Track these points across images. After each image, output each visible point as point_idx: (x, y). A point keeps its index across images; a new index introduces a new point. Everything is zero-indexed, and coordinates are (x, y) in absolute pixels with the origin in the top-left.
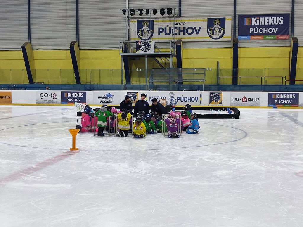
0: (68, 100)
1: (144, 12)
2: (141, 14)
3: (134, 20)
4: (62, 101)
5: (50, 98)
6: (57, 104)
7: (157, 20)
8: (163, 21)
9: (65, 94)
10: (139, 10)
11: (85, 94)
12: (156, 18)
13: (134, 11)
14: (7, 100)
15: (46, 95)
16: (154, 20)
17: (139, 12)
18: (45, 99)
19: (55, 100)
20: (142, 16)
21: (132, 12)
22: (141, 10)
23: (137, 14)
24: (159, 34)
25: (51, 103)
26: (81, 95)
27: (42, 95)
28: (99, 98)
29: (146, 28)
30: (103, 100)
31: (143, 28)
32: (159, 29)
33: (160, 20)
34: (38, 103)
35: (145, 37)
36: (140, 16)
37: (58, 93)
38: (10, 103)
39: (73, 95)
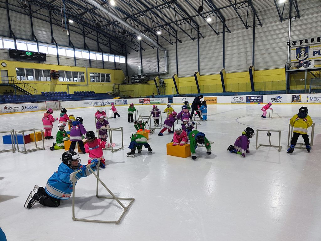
0: (250, 101)
1: (304, 42)
2: (301, 43)
3: (294, 48)
4: (247, 102)
5: (239, 100)
6: (244, 103)
7: (312, 46)
8: (317, 46)
9: (249, 97)
10: (300, 41)
11: (262, 97)
12: (312, 45)
13: (295, 42)
14: (214, 101)
15: (237, 98)
16: (310, 46)
17: (300, 42)
18: (236, 100)
19: (242, 101)
20: (301, 45)
21: (294, 43)
22: (301, 41)
23: (298, 44)
24: (314, 55)
25: (240, 103)
26: (260, 98)
27: (234, 98)
28: (272, 99)
29: (303, 53)
30: (274, 100)
31: (301, 53)
32: (314, 52)
33: (315, 45)
34: (232, 103)
35: (302, 58)
36: (300, 45)
37: (245, 97)
38: (216, 103)
39: (254, 98)
